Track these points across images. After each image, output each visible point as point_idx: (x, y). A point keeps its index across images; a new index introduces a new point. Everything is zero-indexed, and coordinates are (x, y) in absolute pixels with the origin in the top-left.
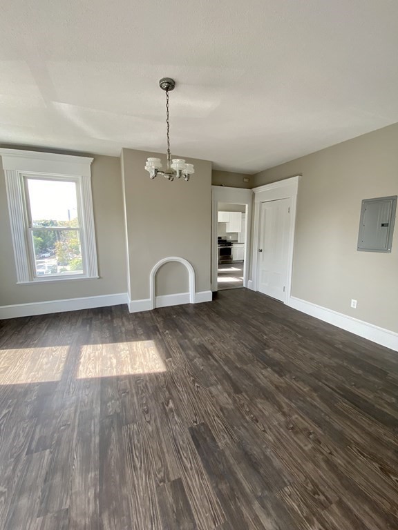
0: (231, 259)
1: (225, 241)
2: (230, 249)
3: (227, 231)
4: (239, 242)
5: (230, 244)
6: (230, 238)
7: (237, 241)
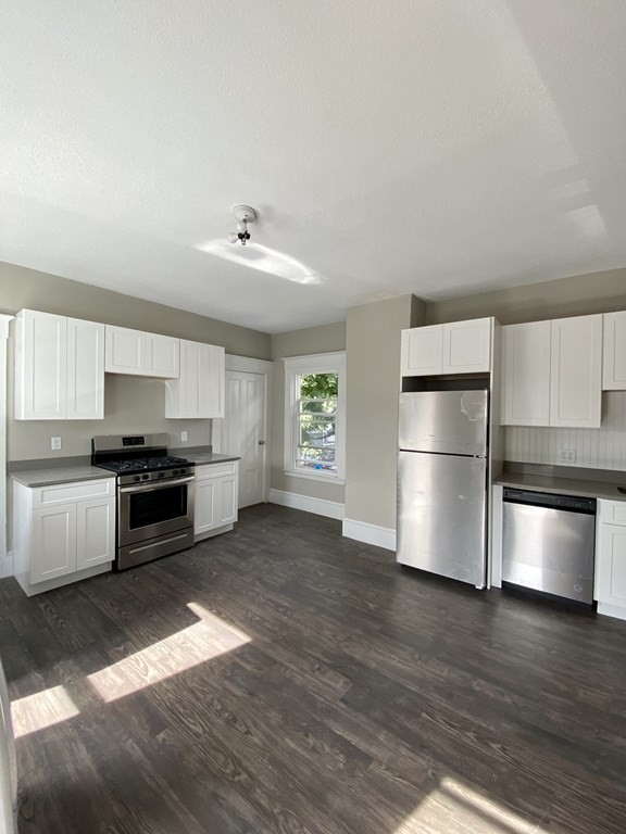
1: (161, 453)
2: (184, 487)
3: (170, 414)
5: (183, 467)
7: (209, 449)
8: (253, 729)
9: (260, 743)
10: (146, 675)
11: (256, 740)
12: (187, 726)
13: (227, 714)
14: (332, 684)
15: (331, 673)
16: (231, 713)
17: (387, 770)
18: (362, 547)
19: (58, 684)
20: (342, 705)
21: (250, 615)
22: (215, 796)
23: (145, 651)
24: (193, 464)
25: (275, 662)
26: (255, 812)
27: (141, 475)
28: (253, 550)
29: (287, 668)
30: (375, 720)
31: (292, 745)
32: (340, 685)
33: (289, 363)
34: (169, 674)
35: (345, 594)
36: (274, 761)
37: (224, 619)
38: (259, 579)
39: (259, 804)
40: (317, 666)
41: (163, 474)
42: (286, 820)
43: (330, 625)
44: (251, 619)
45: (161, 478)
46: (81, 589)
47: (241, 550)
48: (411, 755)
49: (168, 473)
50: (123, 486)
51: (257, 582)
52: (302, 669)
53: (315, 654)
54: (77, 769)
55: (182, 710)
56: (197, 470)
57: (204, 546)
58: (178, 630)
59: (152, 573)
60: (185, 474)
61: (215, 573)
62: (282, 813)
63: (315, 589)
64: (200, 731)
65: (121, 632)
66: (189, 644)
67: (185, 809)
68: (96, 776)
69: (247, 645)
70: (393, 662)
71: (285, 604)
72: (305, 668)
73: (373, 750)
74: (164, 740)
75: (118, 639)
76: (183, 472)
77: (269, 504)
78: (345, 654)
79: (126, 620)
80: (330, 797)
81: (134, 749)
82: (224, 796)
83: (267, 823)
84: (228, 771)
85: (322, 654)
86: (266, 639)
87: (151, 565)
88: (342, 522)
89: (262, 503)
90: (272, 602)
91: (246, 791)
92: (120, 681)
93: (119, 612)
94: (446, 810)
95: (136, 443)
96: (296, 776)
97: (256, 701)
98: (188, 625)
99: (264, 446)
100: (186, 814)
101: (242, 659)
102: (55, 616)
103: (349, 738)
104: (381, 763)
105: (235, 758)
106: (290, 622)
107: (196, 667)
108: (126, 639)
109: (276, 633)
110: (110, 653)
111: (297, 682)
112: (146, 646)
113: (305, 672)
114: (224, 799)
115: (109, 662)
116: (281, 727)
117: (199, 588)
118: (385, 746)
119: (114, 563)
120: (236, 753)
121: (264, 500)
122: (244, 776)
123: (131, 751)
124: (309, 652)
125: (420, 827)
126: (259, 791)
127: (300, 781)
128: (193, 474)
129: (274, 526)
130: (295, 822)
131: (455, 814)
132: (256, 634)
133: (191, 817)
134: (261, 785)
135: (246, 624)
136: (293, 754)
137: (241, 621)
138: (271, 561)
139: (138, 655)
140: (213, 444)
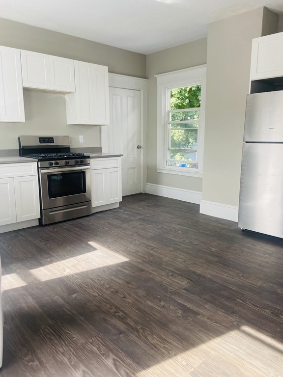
0: (88, 202)
1: (67, 149)
2: (83, 174)
3: (70, 122)
4: (105, 151)
5: (81, 158)
6: (80, 142)
7: (99, 150)
8: (128, 296)
9: (131, 302)
10: (65, 271)
11: (129, 301)
12: (89, 293)
13: (112, 290)
14: (180, 282)
15: (179, 278)
16: (114, 289)
17: (207, 319)
18: (213, 220)
19: (13, 273)
20: (184, 291)
21: (129, 249)
22: (105, 320)
23: (64, 262)
24: (89, 157)
25: (144, 271)
26: (126, 327)
27: (53, 162)
28: (132, 218)
29: (151, 274)
30: (205, 299)
31: (151, 304)
32: (184, 283)
33: (160, 79)
34: (77, 272)
35: (195, 242)
36: (139, 309)
37: (112, 250)
38: (136, 233)
39: (129, 324)
40: (171, 274)
41: (68, 162)
42: (144, 332)
43: (181, 256)
44: (129, 251)
45: (67, 165)
46: (20, 233)
47: (125, 218)
48: (225, 315)
49: (72, 162)
50: (43, 168)
51: (135, 234)
52: (160, 274)
53: (170, 269)
54: (27, 306)
55: (86, 286)
56: (92, 161)
57: (99, 215)
58: (83, 254)
59: (65, 227)
60: (83, 163)
61: (106, 229)
62: (142, 328)
63: (175, 239)
64: (97, 295)
65: (48, 253)
66: (90, 260)
67: (87, 323)
68: (38, 308)
69: (126, 262)
70: (223, 276)
71: (154, 245)
72: (163, 274)
73: (201, 311)
74: (76, 297)
75: (46, 256)
76: (82, 162)
77: (146, 193)
78: (190, 270)
79: (50, 248)
80: (171, 325)
81: (58, 299)
82: (109, 320)
83: (133, 331)
84: (112, 311)
85: (175, 269)
86: (139, 260)
87: (64, 223)
88: (199, 205)
89: (141, 194)
90: (144, 244)
91: (122, 319)
92: (49, 273)
93: (46, 244)
94: (241, 338)
95: (49, 142)
96: (151, 316)
97: (130, 285)
98: (89, 252)
99: (142, 150)
100: (88, 325)
101: (123, 268)
102: (6, 245)
103: (186, 305)
104: (204, 316)
105: (116, 306)
106: (155, 254)
107: (94, 270)
108: (51, 256)
109: (145, 258)
110: (42, 262)
111: (157, 280)
112: (63, 259)
113: (162, 276)
114: (109, 321)
115: (42, 265)
116: (144, 297)
117: (96, 235)
118: (208, 310)
119: (40, 220)
120: (117, 305)
121: (142, 192)
122: (121, 313)
123: (57, 300)
124: (167, 267)
125: (224, 343)
126: (129, 319)
127: (153, 318)
128: (89, 164)
129: (149, 206)
130: (149, 332)
131: (247, 341)
132: (132, 258)
133: (91, 326)
134: (130, 317)
135: (127, 253)
136: (152, 308)
137: (123, 251)
138: (145, 224)
139: (58, 263)
140: (102, 146)
